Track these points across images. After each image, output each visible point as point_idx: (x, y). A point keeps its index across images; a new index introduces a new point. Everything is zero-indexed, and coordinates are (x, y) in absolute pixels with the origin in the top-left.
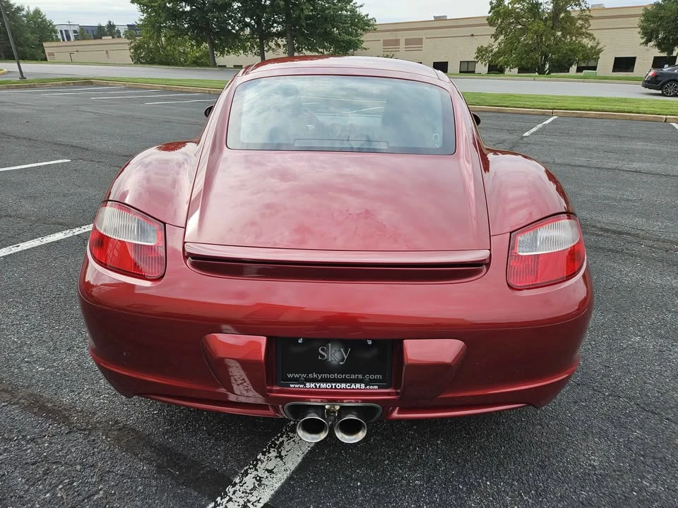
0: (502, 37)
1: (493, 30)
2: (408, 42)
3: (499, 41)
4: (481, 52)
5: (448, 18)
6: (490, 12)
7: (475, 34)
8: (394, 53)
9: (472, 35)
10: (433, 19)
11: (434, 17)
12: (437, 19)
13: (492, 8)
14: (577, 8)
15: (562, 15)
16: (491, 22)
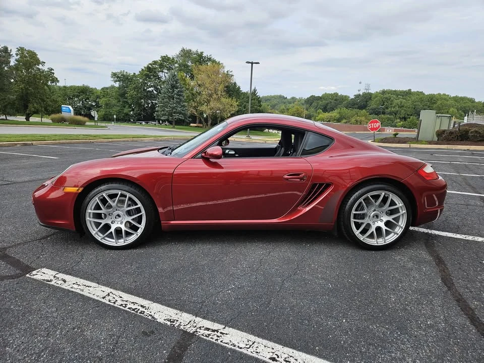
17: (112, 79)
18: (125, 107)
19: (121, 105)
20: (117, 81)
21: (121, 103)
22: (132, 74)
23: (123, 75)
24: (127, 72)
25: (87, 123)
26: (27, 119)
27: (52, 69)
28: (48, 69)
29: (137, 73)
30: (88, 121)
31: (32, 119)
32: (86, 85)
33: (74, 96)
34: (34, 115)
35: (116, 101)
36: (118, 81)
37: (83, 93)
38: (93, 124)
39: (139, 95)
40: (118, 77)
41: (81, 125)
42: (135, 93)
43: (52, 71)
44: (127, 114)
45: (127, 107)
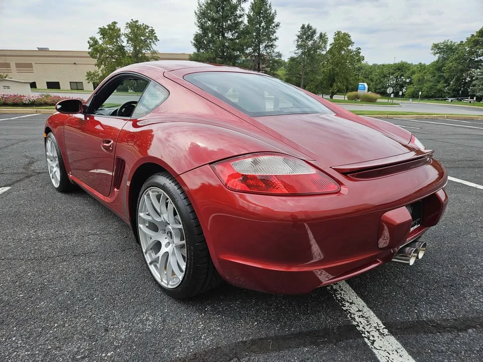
0: (103, 66)
1: (95, 61)
2: (18, 65)
3: (101, 69)
4: (90, 76)
5: (50, 50)
6: (89, 48)
7: (76, 63)
8: (7, 73)
9: (75, 64)
10: (37, 50)
11: (38, 48)
12: (41, 50)
13: (91, 46)
14: (149, 52)
15: (140, 55)
16: (92, 55)
17: (432, 51)
18: (439, 82)
19: (436, 80)
20: (437, 53)
21: (436, 78)
22: (459, 43)
23: (447, 46)
24: (451, 42)
25: (379, 100)
26: (331, 97)
27: (360, 49)
28: (357, 48)
29: (465, 40)
30: (380, 98)
31: (335, 97)
32: (404, 61)
33: (389, 74)
34: (337, 93)
35: (431, 76)
36: (439, 53)
37: (399, 69)
38: (385, 101)
39: (460, 67)
40: (439, 48)
41: (372, 102)
42: (456, 65)
43: (359, 51)
44: (440, 91)
45: (442, 81)
